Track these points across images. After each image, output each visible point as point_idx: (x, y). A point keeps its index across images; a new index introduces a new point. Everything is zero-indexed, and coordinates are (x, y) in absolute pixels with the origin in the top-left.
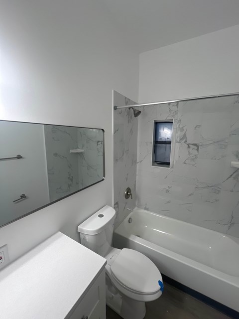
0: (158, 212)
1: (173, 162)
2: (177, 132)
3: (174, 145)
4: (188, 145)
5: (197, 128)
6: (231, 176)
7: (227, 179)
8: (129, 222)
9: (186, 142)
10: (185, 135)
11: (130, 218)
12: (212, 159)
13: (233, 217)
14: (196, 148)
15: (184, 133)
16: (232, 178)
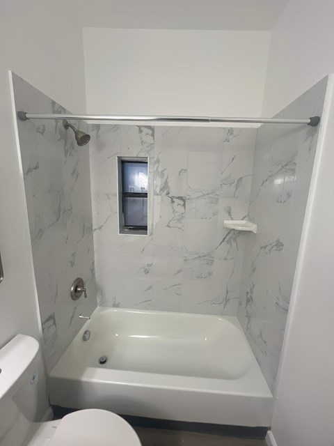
0: (136, 307)
1: (153, 225)
2: (154, 179)
3: (152, 199)
4: (172, 198)
5: (182, 174)
6: (224, 239)
7: (221, 244)
8: (84, 339)
9: (168, 194)
10: (166, 183)
11: (86, 332)
12: (202, 218)
13: (227, 292)
14: (182, 203)
15: (164, 180)
16: (225, 242)
